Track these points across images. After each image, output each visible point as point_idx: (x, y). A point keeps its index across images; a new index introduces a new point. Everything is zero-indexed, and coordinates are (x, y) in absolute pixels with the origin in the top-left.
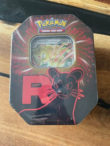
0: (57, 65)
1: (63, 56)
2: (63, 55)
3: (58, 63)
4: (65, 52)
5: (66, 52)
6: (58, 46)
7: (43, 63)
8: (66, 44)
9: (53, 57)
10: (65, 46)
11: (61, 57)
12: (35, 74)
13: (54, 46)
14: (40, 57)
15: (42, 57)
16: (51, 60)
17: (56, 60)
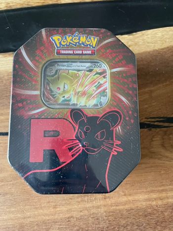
0: (86, 102)
1: (95, 88)
2: (95, 86)
3: (87, 99)
4: (97, 83)
5: (99, 82)
6: (87, 73)
7: (64, 99)
8: (98, 70)
9: (80, 89)
10: (97, 73)
11: (91, 89)
12: (49, 117)
13: (81, 73)
14: (59, 88)
15: (62, 89)
16: (77, 93)
17: (84, 94)
